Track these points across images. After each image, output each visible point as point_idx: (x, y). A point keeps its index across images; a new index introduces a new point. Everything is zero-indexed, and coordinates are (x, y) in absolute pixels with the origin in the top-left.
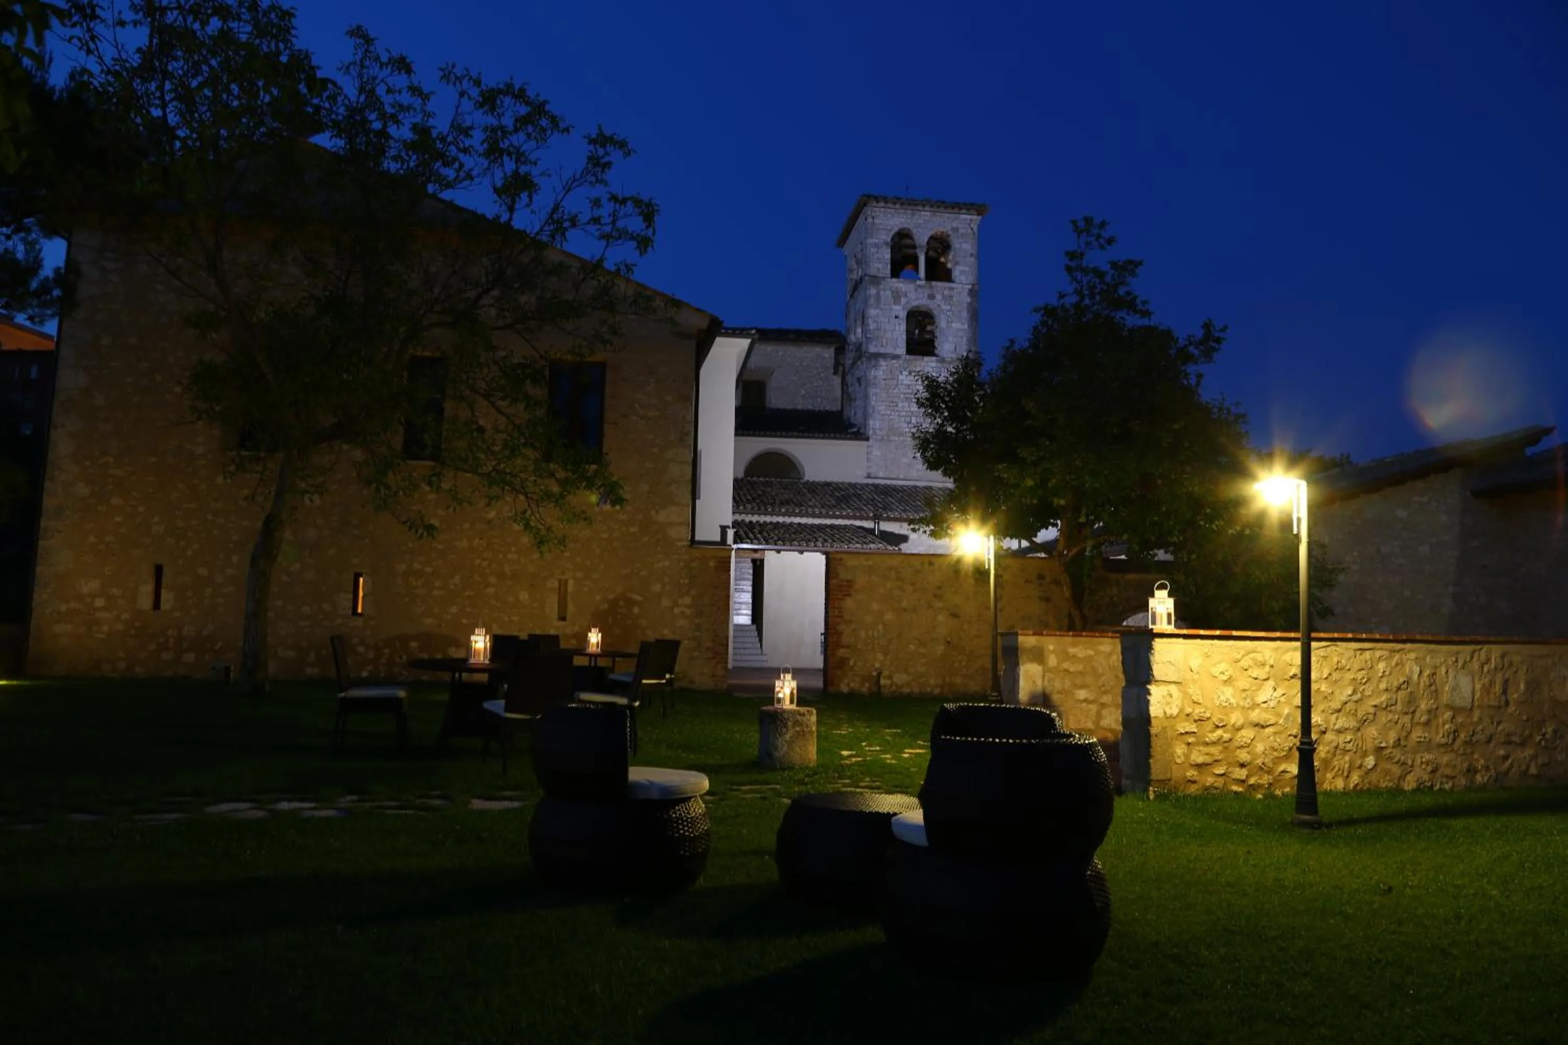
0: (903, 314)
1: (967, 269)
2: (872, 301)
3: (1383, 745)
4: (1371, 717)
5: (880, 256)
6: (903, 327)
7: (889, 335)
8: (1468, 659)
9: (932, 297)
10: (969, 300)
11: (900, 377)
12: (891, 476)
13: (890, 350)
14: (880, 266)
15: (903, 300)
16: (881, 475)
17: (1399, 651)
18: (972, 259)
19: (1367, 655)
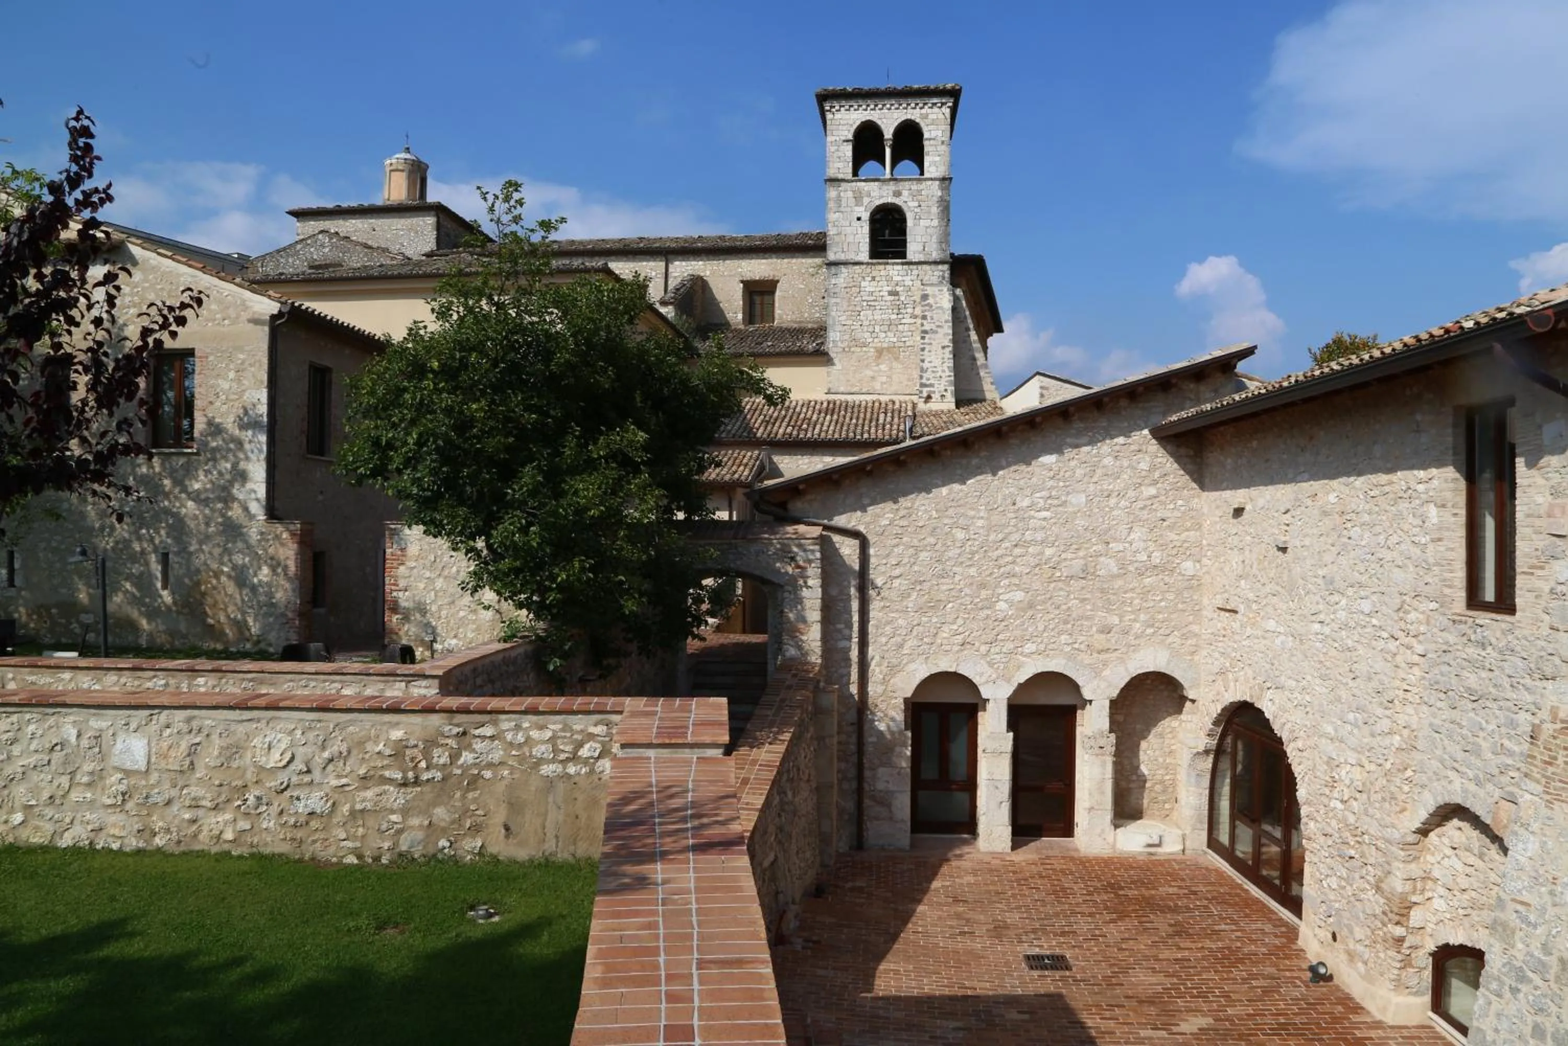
0: (866, 216)
1: (937, 159)
2: (831, 205)
3: (33, 802)
4: (19, 776)
5: (840, 154)
6: (866, 229)
7: (850, 239)
8: (144, 723)
9: (898, 194)
10: (940, 194)
11: (863, 284)
12: (853, 390)
13: (852, 257)
14: (840, 165)
15: (866, 200)
16: (842, 389)
17: (54, 714)
18: (944, 148)
19: (14, 718)
